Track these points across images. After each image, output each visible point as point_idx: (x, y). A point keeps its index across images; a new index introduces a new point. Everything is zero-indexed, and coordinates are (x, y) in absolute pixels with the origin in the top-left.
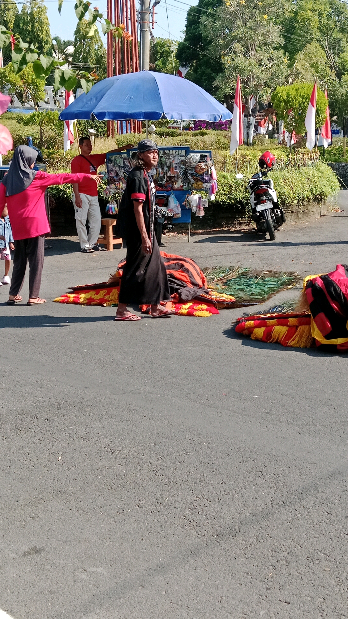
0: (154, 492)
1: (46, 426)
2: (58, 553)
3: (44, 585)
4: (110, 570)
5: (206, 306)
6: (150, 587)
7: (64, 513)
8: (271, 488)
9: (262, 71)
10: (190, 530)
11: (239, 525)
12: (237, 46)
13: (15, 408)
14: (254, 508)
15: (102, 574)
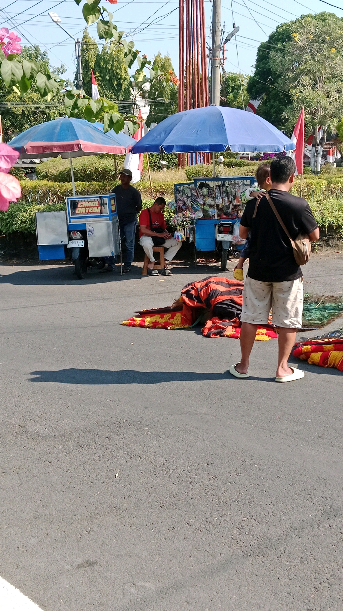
0: (204, 511)
1: (106, 444)
2: (109, 566)
3: (95, 597)
4: (158, 585)
5: (265, 330)
6: (194, 604)
7: (117, 528)
8: (318, 511)
9: (330, 103)
10: (237, 550)
11: (284, 546)
12: (305, 79)
13: (79, 426)
14: (301, 530)
15: (150, 589)
